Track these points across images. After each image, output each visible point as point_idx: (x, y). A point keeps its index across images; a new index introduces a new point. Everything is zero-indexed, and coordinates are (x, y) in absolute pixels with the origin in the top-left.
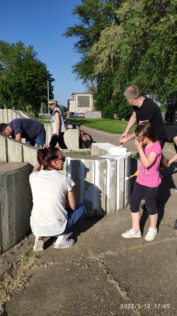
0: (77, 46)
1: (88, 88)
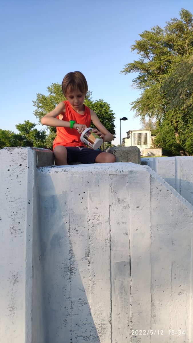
0: (136, 82)
1: (144, 125)
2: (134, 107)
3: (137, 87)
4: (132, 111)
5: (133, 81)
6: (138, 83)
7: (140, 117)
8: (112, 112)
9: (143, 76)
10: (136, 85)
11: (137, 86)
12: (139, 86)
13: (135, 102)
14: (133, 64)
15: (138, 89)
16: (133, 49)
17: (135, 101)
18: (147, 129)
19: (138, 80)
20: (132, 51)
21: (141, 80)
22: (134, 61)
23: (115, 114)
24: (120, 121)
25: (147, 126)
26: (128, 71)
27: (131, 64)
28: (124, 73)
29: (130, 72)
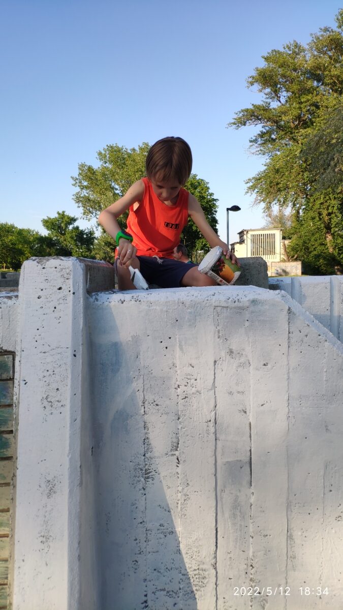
0: (256, 143)
1: (270, 219)
2: (252, 188)
3: (258, 151)
4: (249, 194)
5: (251, 141)
6: (259, 145)
7: (263, 205)
8: (212, 197)
9: (269, 133)
10: (255, 148)
11: (259, 149)
12: (261, 150)
13: (253, 178)
14: (252, 110)
15: (260, 156)
16: (252, 84)
17: (254, 176)
18: (275, 228)
19: (260, 139)
20: (248, 87)
21: (265, 139)
22: (253, 105)
23: (217, 200)
24: (226, 212)
25: (275, 221)
26: (241, 123)
27: (247, 110)
28: (234, 126)
29: (245, 125)
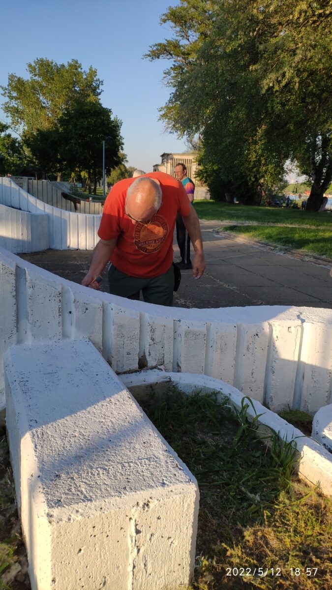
0: (169, 75)
5: (165, 73)
6: (171, 77)
14: (165, 46)
19: (172, 72)
21: (178, 72)
22: (166, 40)
26: (155, 56)
27: (160, 45)
28: (149, 58)
29: (158, 58)
